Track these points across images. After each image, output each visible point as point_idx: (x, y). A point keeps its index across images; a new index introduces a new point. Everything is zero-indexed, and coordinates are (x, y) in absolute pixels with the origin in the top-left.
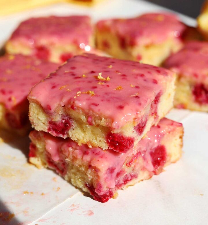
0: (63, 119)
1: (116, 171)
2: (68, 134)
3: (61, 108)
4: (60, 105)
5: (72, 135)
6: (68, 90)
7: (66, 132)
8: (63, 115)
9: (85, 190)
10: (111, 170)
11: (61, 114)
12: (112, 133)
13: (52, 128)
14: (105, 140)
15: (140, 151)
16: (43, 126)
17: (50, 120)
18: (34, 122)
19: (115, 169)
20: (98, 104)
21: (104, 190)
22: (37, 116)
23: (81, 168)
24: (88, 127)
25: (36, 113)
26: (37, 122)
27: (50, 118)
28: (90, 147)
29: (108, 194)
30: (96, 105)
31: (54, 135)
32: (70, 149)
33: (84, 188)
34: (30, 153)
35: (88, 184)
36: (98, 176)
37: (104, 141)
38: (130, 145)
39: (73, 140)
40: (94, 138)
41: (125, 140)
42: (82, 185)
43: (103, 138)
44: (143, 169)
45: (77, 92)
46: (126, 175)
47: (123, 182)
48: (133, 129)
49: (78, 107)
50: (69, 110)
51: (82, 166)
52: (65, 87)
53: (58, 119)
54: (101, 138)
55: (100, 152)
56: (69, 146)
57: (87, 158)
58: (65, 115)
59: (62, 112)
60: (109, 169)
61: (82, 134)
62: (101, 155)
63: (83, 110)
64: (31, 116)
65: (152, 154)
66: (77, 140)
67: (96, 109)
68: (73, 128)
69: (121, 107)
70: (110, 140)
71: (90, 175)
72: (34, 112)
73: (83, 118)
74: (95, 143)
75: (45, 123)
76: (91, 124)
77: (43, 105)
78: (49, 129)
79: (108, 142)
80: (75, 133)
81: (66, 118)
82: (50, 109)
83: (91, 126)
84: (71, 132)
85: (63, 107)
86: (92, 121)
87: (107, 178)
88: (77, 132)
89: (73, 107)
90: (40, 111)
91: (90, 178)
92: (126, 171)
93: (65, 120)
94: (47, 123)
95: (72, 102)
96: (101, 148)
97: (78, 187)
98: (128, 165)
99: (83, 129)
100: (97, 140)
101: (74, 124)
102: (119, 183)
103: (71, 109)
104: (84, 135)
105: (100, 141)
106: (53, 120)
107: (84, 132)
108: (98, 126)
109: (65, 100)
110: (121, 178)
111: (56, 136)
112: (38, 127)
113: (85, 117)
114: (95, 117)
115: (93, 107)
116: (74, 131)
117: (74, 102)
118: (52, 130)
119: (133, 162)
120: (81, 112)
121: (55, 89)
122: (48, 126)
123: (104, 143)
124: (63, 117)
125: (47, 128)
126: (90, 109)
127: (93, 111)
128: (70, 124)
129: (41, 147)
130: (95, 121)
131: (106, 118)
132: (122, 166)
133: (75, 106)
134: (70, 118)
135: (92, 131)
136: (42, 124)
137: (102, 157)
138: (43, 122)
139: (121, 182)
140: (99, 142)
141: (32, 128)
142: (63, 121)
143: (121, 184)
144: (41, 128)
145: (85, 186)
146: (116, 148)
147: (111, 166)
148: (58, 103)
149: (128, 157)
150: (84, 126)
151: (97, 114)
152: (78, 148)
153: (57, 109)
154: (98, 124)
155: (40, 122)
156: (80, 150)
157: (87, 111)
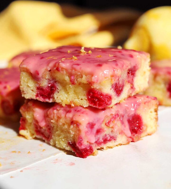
0: (49, 84)
1: (96, 127)
2: (53, 98)
3: (48, 72)
4: (47, 70)
5: (57, 97)
6: (54, 58)
7: (51, 96)
8: (49, 80)
9: (68, 148)
10: (91, 126)
11: (48, 79)
12: (92, 88)
13: (39, 94)
14: (86, 97)
15: (118, 113)
16: (32, 93)
17: (38, 86)
18: (24, 91)
19: (95, 125)
20: (80, 64)
21: (85, 144)
22: (26, 84)
23: (65, 126)
24: (71, 87)
25: (26, 81)
26: (26, 90)
27: (38, 83)
28: (73, 105)
29: (88, 148)
30: (78, 65)
31: (41, 100)
32: (55, 111)
33: (67, 147)
34: (21, 126)
35: (70, 142)
36: (79, 131)
37: (85, 99)
38: (108, 101)
39: (58, 102)
40: (76, 98)
41: (104, 96)
42: (66, 145)
43: (84, 95)
44: (122, 133)
45: (62, 58)
46: (106, 135)
47: (103, 141)
48: (111, 87)
49: (62, 68)
50: (54, 72)
51: (65, 124)
52: (51, 57)
53: (45, 84)
54: (82, 96)
55: (81, 109)
56: (54, 109)
57: (70, 115)
58: (51, 79)
59: (48, 76)
60: (89, 123)
61: (66, 95)
62: (82, 112)
63: (66, 70)
64: (22, 84)
65: (129, 121)
66: (61, 101)
67: (78, 68)
68: (58, 90)
69: (100, 65)
70: (90, 96)
71: (72, 131)
72: (24, 81)
73: (67, 78)
74: (78, 102)
75: (34, 90)
76: (73, 83)
77: (32, 71)
78: (37, 96)
79: (89, 99)
80: (59, 96)
81: (52, 82)
82: (38, 74)
83: (73, 86)
84: (56, 95)
85: (49, 71)
86: (74, 80)
87: (87, 132)
88: (61, 94)
89: (58, 69)
90: (29, 79)
91: (72, 133)
92: (105, 131)
93: (51, 84)
94: (35, 89)
95: (57, 65)
96: (82, 106)
97: (62, 148)
98: (107, 124)
99: (67, 90)
100: (79, 99)
101: (59, 87)
102: (99, 141)
103: (56, 71)
104: (68, 96)
105: (82, 99)
106: (40, 85)
107: (68, 93)
108: (80, 84)
109: (51, 65)
110: (101, 137)
111: (42, 101)
112: (28, 94)
113: (68, 77)
114: (77, 76)
115: (75, 66)
116: (59, 94)
117: (59, 64)
118: (39, 95)
119: (112, 122)
120: (65, 72)
121: (43, 60)
122: (36, 92)
123: (85, 101)
124: (49, 81)
125: (35, 94)
126: (73, 68)
127: (75, 70)
128: (55, 87)
129: (30, 117)
130: (77, 80)
131: (86, 75)
132: (101, 124)
133: (59, 67)
134: (55, 82)
135: (75, 91)
136: (31, 91)
137: (83, 113)
138: (32, 89)
139: (100, 140)
140: (80, 100)
141: (22, 97)
142: (50, 85)
143: (100, 142)
144: (30, 95)
145: (68, 144)
146: (95, 103)
147: (91, 121)
148: (45, 68)
149: (107, 116)
150: (68, 86)
151: (79, 72)
152: (62, 109)
153: (44, 73)
154: (80, 82)
155: (29, 89)
156: (64, 111)
157: (70, 71)
